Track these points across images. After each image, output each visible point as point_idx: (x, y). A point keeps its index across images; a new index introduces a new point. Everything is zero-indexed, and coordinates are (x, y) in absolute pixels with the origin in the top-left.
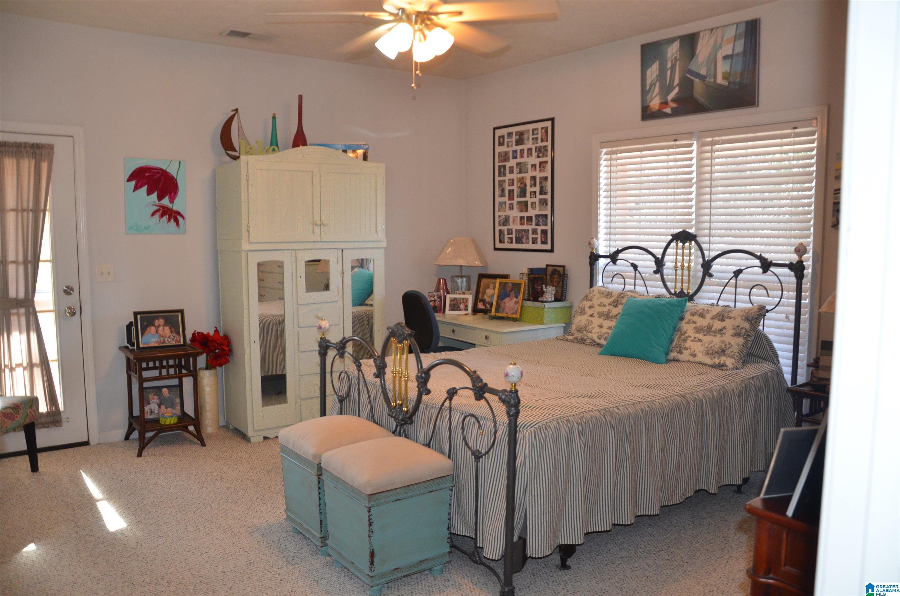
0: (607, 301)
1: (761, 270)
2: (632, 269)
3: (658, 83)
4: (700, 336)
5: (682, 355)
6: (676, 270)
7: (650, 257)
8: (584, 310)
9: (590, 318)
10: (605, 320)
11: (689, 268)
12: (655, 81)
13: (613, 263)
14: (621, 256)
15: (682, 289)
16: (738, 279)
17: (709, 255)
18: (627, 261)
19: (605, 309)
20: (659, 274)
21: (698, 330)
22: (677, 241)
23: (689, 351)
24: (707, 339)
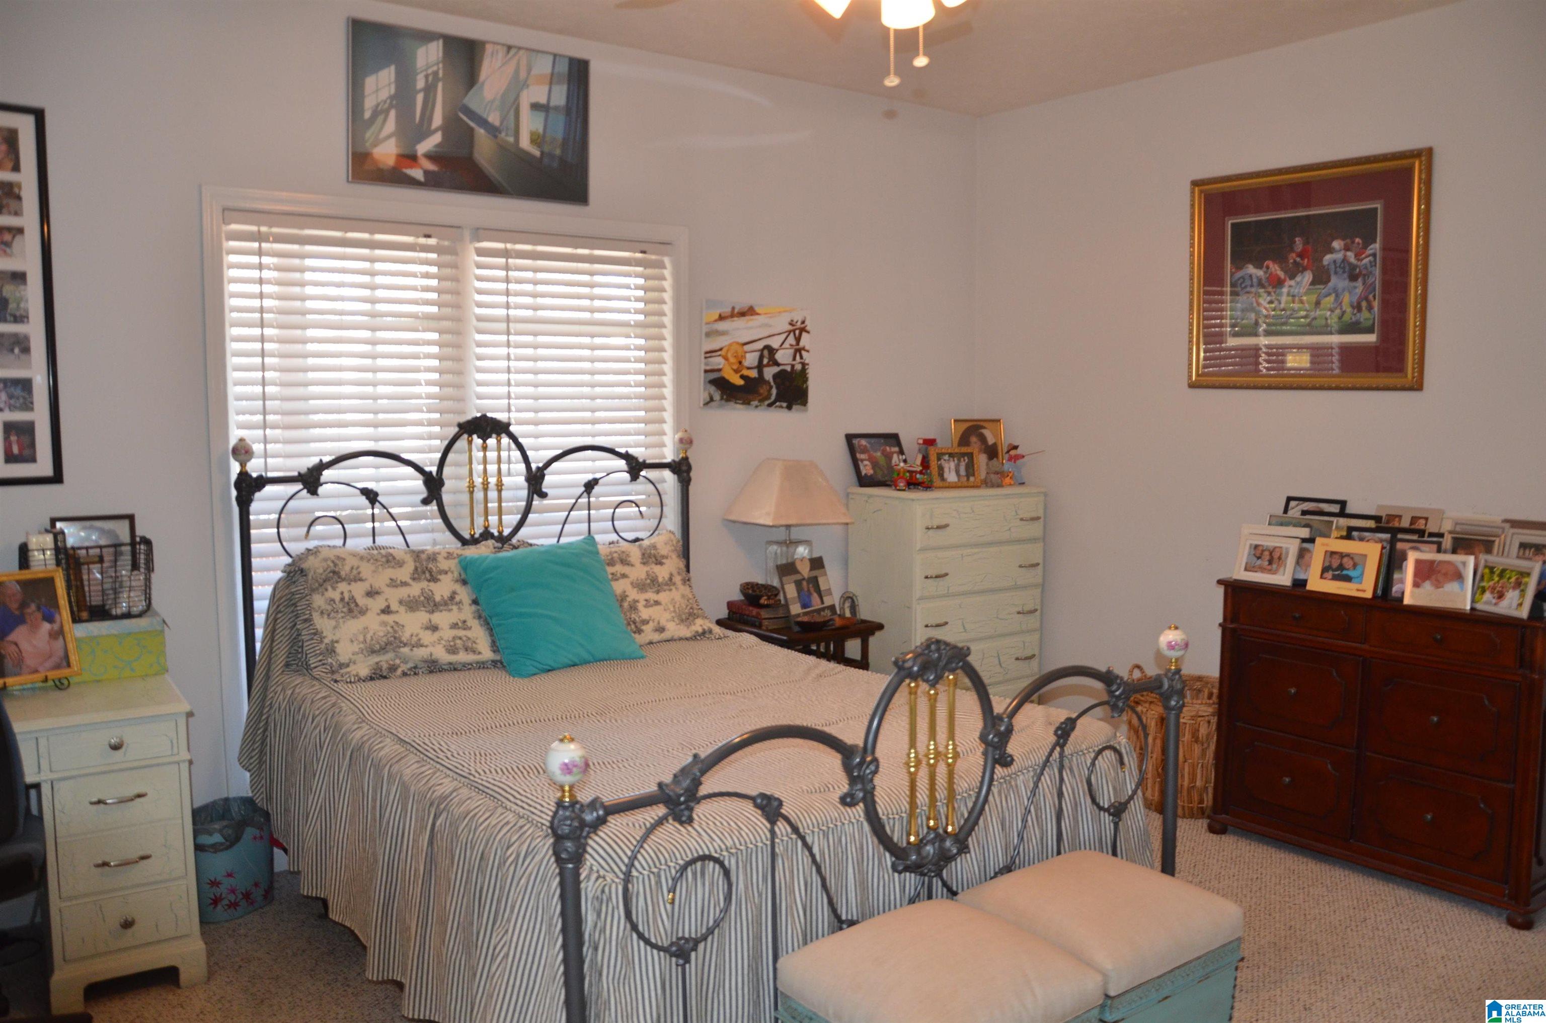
0: (404, 574)
1: (627, 476)
2: (363, 500)
3: (393, 113)
4: (651, 596)
5: (643, 634)
6: (471, 493)
7: (410, 470)
8: (357, 605)
9: (389, 619)
10: (432, 612)
11: (500, 487)
12: (386, 106)
13: (309, 492)
14: (327, 474)
15: (486, 528)
17: (538, 458)
18: (348, 485)
19: (415, 589)
20: (435, 502)
21: (641, 587)
22: (470, 435)
23: (651, 623)
24: (663, 597)
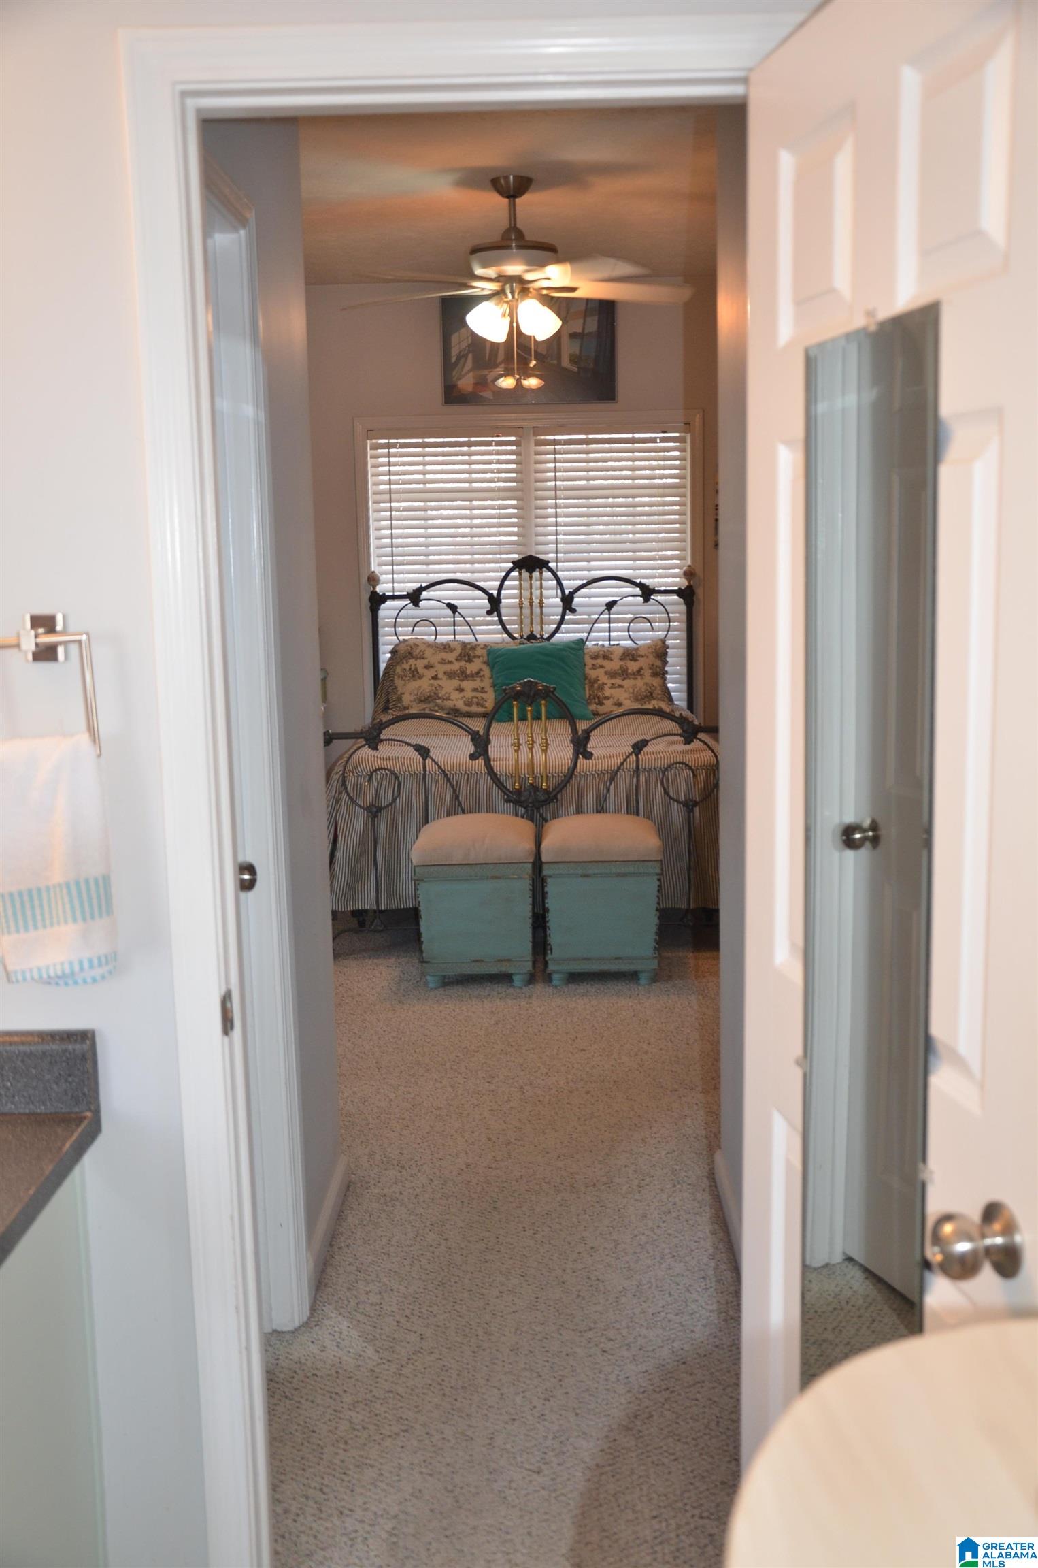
0: (451, 657)
1: (641, 599)
2: (449, 612)
3: (470, 356)
4: (618, 681)
5: (604, 706)
6: (521, 608)
7: (480, 593)
8: (418, 673)
9: (435, 682)
10: (462, 680)
11: (541, 604)
12: (466, 351)
13: (413, 605)
14: (425, 594)
15: (532, 632)
16: (611, 612)
17: (569, 585)
18: (440, 601)
19: (456, 666)
20: (495, 613)
21: (612, 675)
22: (520, 569)
23: (611, 699)
24: (628, 683)
